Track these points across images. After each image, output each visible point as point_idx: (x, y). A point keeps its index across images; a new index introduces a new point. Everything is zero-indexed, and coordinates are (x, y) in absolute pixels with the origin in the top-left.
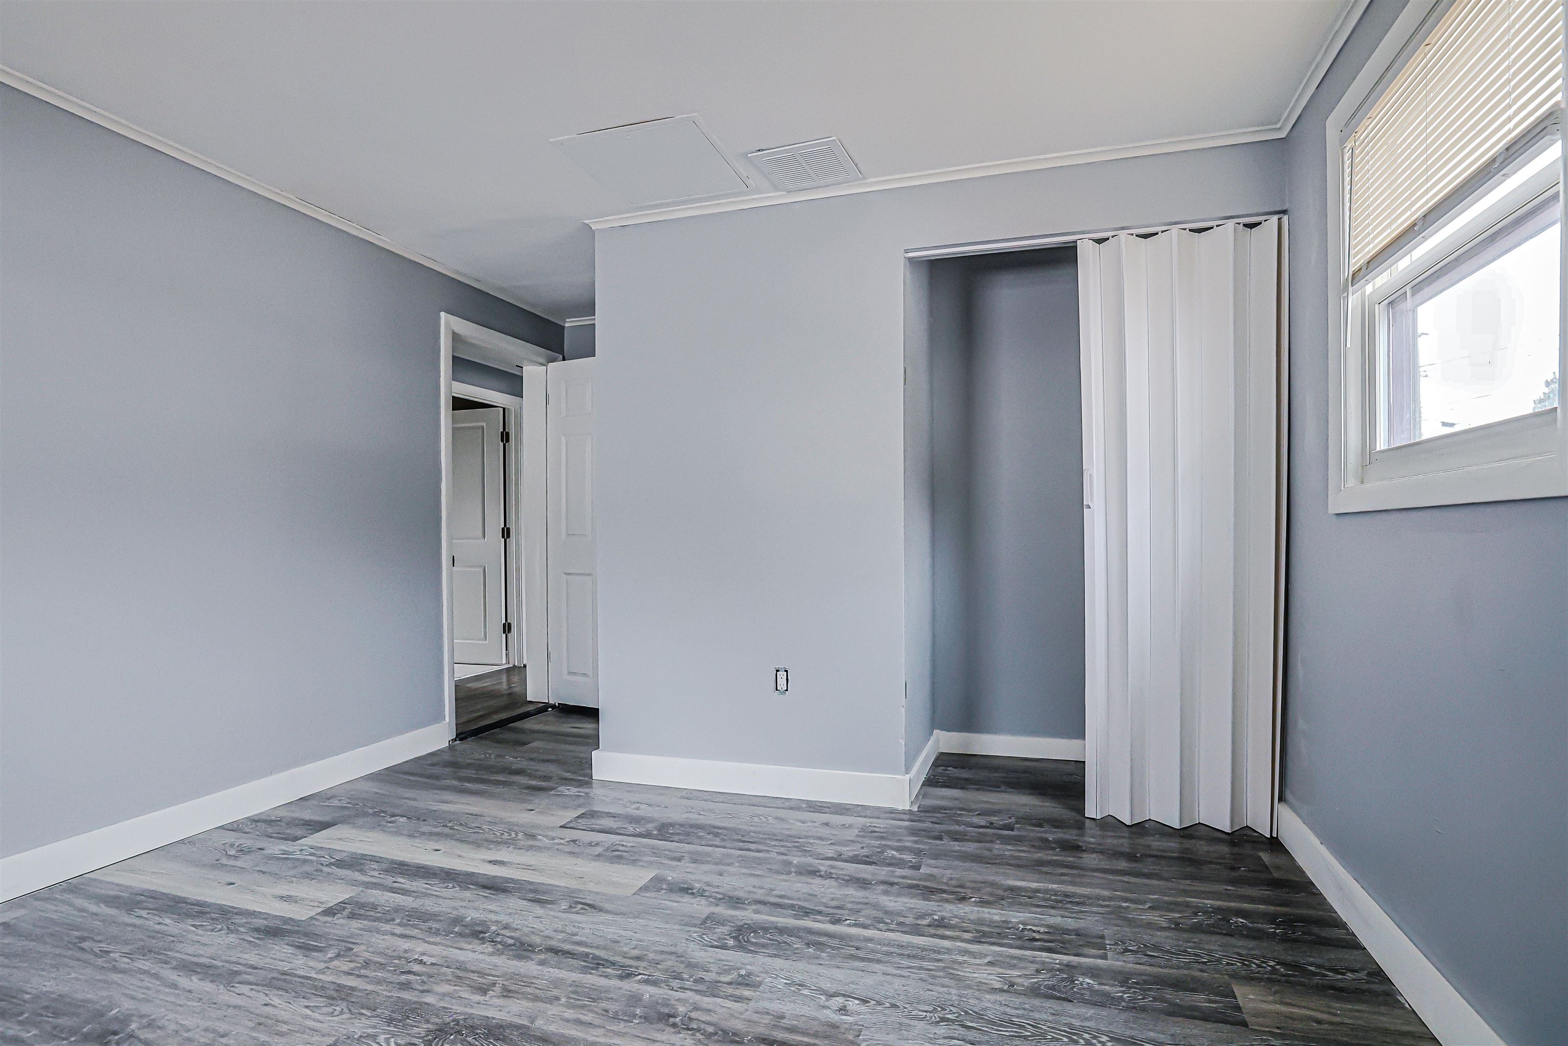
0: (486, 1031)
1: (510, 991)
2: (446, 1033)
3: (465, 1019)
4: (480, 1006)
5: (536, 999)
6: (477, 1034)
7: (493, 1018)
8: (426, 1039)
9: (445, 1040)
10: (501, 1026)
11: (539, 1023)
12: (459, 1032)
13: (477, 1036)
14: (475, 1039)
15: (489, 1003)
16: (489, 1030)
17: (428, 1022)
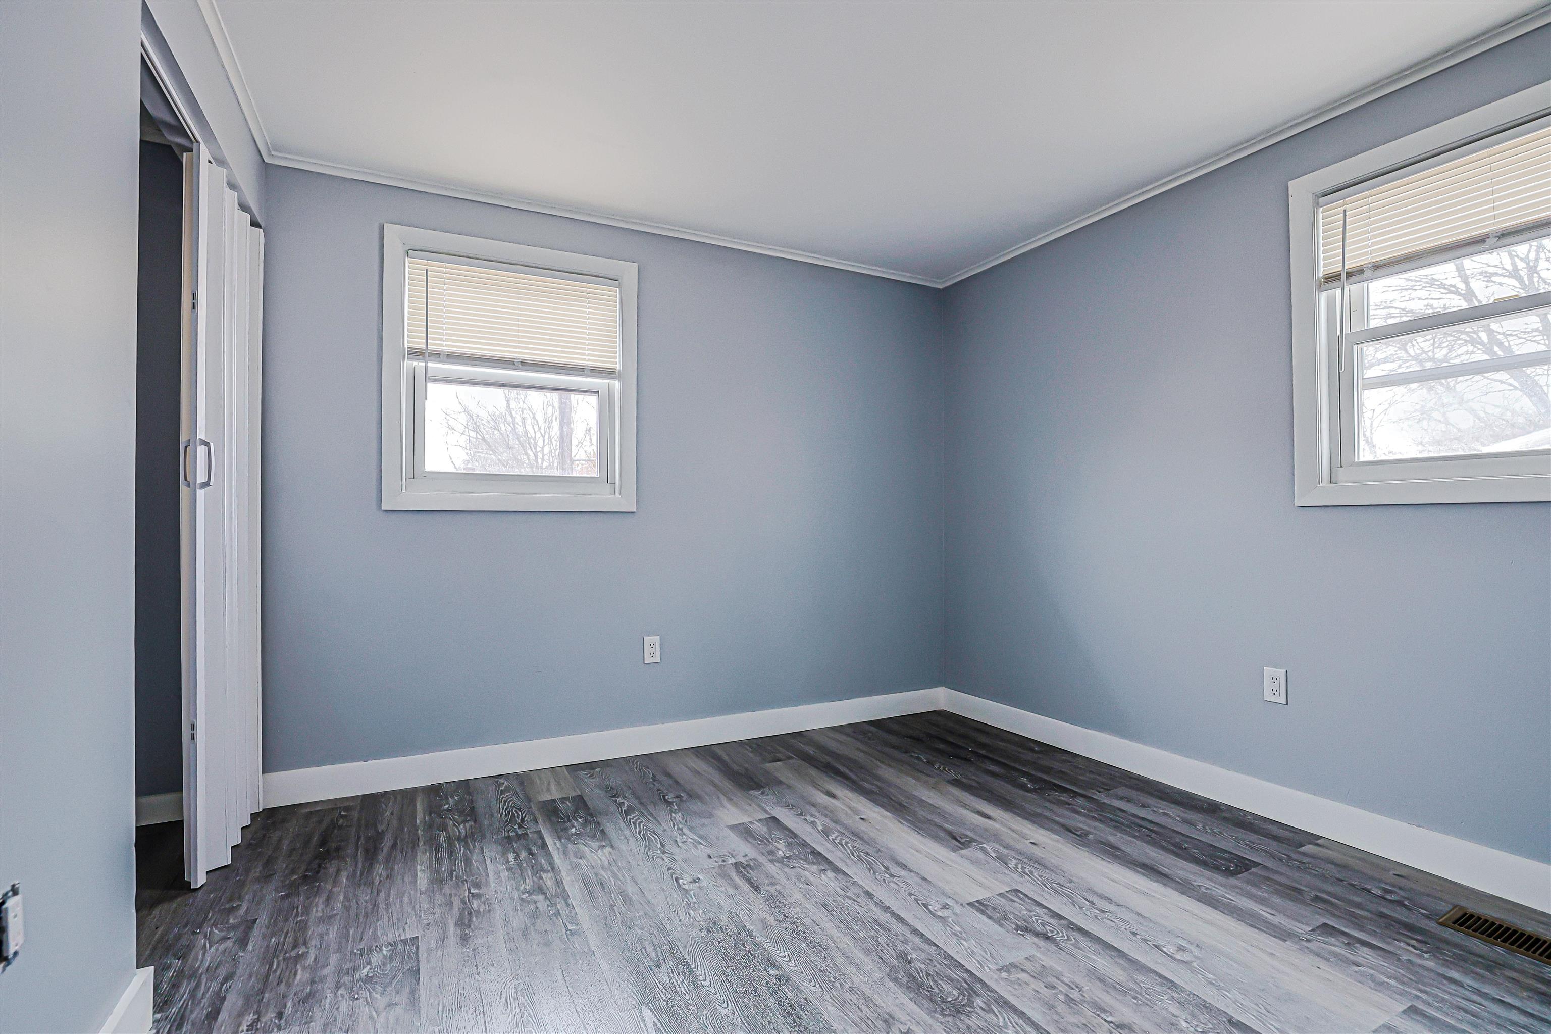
0: (921, 990)
1: (885, 1021)
2: (954, 1006)
3: (935, 1011)
4: (917, 1019)
5: (868, 999)
6: (929, 991)
7: (911, 999)
8: (972, 1010)
9: (955, 1000)
10: (908, 988)
11: (877, 975)
12: (944, 1001)
13: (930, 989)
14: (931, 988)
15: (909, 1018)
16: (918, 990)
17: (969, 1028)
